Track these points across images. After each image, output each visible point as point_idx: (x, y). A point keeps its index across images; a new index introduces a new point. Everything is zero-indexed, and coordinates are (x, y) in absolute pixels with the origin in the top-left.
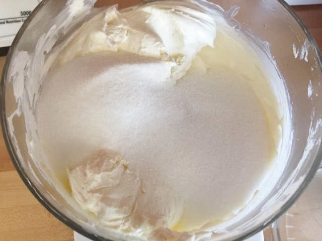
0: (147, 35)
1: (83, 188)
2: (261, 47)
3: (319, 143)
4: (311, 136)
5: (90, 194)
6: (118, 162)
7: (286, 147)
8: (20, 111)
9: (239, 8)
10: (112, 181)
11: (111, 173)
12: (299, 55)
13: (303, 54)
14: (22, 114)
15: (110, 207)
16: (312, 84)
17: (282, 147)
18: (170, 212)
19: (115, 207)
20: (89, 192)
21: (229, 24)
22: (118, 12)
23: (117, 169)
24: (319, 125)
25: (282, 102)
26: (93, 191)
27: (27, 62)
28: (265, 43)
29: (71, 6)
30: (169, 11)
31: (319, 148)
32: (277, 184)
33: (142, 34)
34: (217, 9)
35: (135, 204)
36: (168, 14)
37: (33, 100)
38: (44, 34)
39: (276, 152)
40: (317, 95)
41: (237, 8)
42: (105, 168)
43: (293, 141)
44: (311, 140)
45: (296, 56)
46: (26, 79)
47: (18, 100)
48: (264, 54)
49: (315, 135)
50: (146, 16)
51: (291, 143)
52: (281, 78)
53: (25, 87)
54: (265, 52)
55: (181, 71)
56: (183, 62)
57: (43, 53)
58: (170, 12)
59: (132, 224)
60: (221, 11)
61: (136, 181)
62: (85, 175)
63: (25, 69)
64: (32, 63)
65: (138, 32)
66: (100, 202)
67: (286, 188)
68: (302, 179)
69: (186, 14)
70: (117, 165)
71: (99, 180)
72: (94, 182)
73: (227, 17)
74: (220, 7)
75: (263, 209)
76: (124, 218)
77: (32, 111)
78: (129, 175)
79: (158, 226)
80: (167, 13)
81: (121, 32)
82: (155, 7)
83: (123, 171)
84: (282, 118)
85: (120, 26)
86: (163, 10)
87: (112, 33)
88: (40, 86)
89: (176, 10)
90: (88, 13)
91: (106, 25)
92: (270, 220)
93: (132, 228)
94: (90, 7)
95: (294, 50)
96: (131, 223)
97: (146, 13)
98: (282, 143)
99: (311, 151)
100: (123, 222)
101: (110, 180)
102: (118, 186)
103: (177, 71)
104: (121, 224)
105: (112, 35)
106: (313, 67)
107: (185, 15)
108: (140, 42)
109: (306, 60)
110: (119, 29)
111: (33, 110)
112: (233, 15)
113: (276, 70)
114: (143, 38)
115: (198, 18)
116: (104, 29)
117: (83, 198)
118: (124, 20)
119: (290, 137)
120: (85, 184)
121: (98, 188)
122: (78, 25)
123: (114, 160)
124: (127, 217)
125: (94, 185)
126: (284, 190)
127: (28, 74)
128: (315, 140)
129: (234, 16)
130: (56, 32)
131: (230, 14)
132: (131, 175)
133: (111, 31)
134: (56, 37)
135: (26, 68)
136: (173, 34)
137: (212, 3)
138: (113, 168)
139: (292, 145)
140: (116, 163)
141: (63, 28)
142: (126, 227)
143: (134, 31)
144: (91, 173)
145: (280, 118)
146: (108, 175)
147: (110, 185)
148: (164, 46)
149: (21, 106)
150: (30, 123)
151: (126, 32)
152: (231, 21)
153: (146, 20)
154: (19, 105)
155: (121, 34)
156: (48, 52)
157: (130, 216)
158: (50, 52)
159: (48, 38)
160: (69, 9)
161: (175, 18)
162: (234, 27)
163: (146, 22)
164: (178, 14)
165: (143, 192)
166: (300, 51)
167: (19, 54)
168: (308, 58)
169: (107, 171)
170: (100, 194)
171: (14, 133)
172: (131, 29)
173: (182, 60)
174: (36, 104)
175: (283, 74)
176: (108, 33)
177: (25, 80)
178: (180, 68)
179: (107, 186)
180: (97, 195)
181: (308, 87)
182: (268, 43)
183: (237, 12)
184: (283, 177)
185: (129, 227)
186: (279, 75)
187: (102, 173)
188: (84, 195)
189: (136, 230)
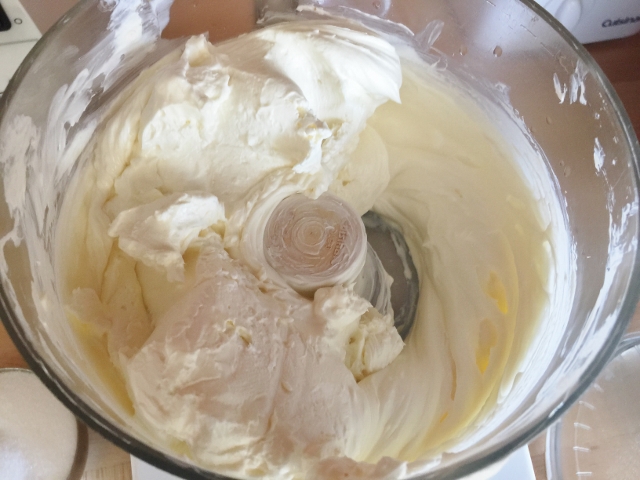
0: (269, 80)
1: (159, 388)
2: (491, 96)
3: (633, 247)
4: (614, 241)
5: (174, 399)
6: (229, 331)
7: (565, 278)
8: (18, 235)
9: (443, 24)
10: (220, 368)
11: (218, 351)
12: (568, 95)
13: (575, 91)
14: (23, 244)
15: (221, 421)
16: (601, 144)
17: (556, 281)
18: (347, 432)
19: (230, 420)
20: (171, 394)
21: (425, 60)
22: (210, 43)
23: (228, 344)
24: (628, 215)
25: (544, 196)
26: (180, 392)
27: (31, 139)
28: (498, 87)
29: (117, 33)
30: (309, 35)
31: (634, 256)
32: (561, 347)
33: (259, 80)
34: (400, 32)
35: (272, 414)
36: (309, 40)
37: (45, 221)
38: (65, 87)
39: (546, 295)
40: (614, 162)
41: (439, 25)
42: (204, 341)
43: (578, 263)
44: (617, 248)
45: (562, 100)
46: (29, 173)
47: (14, 212)
48: (498, 109)
49: (622, 237)
50: (266, 48)
51: (575, 267)
52: (536, 150)
53: (27, 190)
54: (499, 105)
55: (341, 153)
56: (342, 134)
57: (63, 125)
58: (312, 36)
59: (270, 456)
60: (409, 36)
61: (270, 368)
62: (163, 359)
63: (27, 154)
64: (41, 142)
65: (251, 75)
66: (197, 412)
67: (581, 347)
68: (611, 320)
69: (343, 39)
70: (230, 336)
71: (193, 366)
72: (183, 370)
73: (419, 46)
74: (405, 27)
75: (539, 397)
76: (251, 446)
77: (42, 241)
78: (256, 357)
79: (325, 455)
80: (306, 38)
81: (217, 79)
82: (280, 29)
83: (241, 347)
84: (550, 228)
85: (217, 67)
86: (298, 34)
87: (200, 80)
88: (58, 196)
89: (322, 33)
90: (151, 49)
91: (187, 67)
92: (561, 404)
93: (271, 467)
94: (154, 38)
95: (557, 87)
96: (267, 455)
97: (265, 42)
98: (556, 275)
99: (619, 268)
100: (250, 453)
101: (217, 364)
102: (234, 376)
103: (333, 152)
104: (246, 457)
105: (200, 85)
106: (599, 112)
107: (341, 41)
108: (257, 95)
109: (583, 101)
110: (214, 72)
111: (44, 240)
112: (431, 40)
113: (526, 135)
114: (263, 85)
115: (365, 46)
116: (184, 73)
117: (161, 408)
118: (223, 56)
119: (570, 259)
120: (164, 377)
121: (192, 383)
122: (132, 72)
123: (222, 326)
124: (258, 442)
125: (183, 377)
126: (578, 351)
127: (34, 163)
128: (625, 245)
129: (434, 40)
130: (88, 85)
131: (425, 39)
132: (259, 356)
133: (198, 76)
134: (89, 94)
135: (29, 152)
136: (319, 81)
137: (389, 21)
138: (222, 340)
139: (578, 272)
140: (226, 332)
141: (102, 76)
142: (256, 464)
143: (244, 74)
144: (175, 354)
145: (544, 228)
146: (212, 356)
147: (219, 376)
148: (305, 99)
149: (20, 228)
150: (39, 263)
151: (228, 78)
152: (429, 53)
153: (265, 53)
154: (16, 224)
155: (218, 83)
156: (72, 125)
157: (263, 439)
158: (76, 124)
159: (73, 96)
160: (112, 38)
161: (322, 46)
162: (435, 65)
163: (267, 57)
164: (327, 40)
165: (286, 391)
166: (569, 87)
167: (16, 120)
168: (586, 97)
169: (209, 347)
170: (197, 395)
171: (8, 274)
172: (237, 72)
173: (340, 130)
174: (50, 230)
175: (539, 141)
176: (192, 81)
177: (28, 175)
178: (338, 146)
179: (211, 378)
180: (191, 397)
181: (593, 152)
182: (504, 86)
183: (439, 34)
184: (570, 333)
185: (264, 465)
186: (532, 145)
187: (199, 351)
188: (162, 403)
189: (279, 469)
